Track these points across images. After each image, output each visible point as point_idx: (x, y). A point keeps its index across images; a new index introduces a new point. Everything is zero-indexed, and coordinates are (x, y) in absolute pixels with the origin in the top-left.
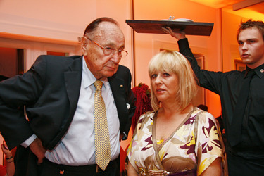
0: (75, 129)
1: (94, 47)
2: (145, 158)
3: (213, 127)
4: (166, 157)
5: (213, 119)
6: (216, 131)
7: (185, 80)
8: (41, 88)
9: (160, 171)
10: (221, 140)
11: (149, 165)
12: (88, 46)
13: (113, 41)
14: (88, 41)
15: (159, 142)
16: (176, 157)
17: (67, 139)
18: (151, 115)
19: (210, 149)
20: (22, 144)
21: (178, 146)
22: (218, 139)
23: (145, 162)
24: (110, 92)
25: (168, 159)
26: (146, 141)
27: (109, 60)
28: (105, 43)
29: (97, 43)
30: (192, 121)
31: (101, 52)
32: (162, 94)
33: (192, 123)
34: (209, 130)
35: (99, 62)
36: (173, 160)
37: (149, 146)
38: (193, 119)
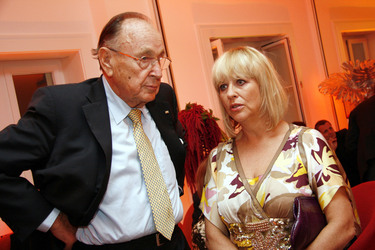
0: (116, 186)
1: (123, 60)
2: (237, 208)
3: (325, 148)
4: (269, 198)
5: (322, 138)
6: (330, 153)
7: (269, 86)
8: (52, 136)
9: (263, 221)
10: (339, 164)
11: (244, 216)
12: (112, 61)
13: (149, 47)
14: (111, 53)
15: (252, 182)
16: (283, 195)
17: (107, 204)
18: (227, 147)
19: (327, 178)
20: (40, 228)
21: (282, 181)
22: (334, 163)
23: (238, 214)
24: (153, 124)
25: (272, 201)
26: (233, 183)
27: (149, 75)
28: (137, 51)
29: (126, 53)
30: (293, 144)
31: (135, 65)
32: (239, 111)
33: (294, 146)
34: (320, 154)
35: (135, 82)
36: (280, 201)
37: (239, 190)
38: (295, 140)
